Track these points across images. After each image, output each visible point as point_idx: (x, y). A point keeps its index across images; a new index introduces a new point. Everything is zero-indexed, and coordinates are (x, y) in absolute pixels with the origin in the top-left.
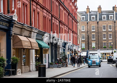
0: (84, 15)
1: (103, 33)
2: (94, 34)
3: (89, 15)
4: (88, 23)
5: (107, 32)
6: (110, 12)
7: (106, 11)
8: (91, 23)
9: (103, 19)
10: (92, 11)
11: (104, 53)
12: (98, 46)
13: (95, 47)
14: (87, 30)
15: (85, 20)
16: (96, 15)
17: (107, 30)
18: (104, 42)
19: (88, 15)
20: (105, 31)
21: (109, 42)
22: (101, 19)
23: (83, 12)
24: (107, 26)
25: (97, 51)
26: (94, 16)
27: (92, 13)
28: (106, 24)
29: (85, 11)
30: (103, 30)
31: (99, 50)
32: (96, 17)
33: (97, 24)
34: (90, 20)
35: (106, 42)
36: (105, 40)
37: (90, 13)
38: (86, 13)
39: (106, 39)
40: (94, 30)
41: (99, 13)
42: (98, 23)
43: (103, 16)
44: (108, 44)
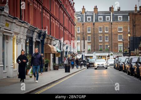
0: (79, 16)
1: (99, 35)
2: (90, 35)
3: (85, 16)
4: (84, 25)
5: (104, 34)
6: (106, 13)
7: (102, 12)
8: (87, 24)
9: (99, 20)
10: (87, 11)
11: (100, 56)
12: (93, 48)
13: (90, 49)
14: (82, 32)
15: (80, 21)
16: (92, 16)
17: (104, 31)
18: (99, 44)
19: (83, 16)
20: (101, 33)
21: (106, 44)
22: (97, 20)
23: (78, 12)
24: (104, 28)
25: (93, 53)
26: (90, 17)
27: (88, 14)
28: (102, 25)
29: (80, 12)
30: (100, 32)
31: (95, 53)
32: (92, 18)
33: (93, 26)
34: (86, 20)
35: (102, 44)
36: (101, 43)
37: (86, 13)
38: (81, 13)
39: (102, 41)
40: (90, 32)
41: (95, 14)
42: (94, 24)
43: (99, 17)
44: (104, 46)
